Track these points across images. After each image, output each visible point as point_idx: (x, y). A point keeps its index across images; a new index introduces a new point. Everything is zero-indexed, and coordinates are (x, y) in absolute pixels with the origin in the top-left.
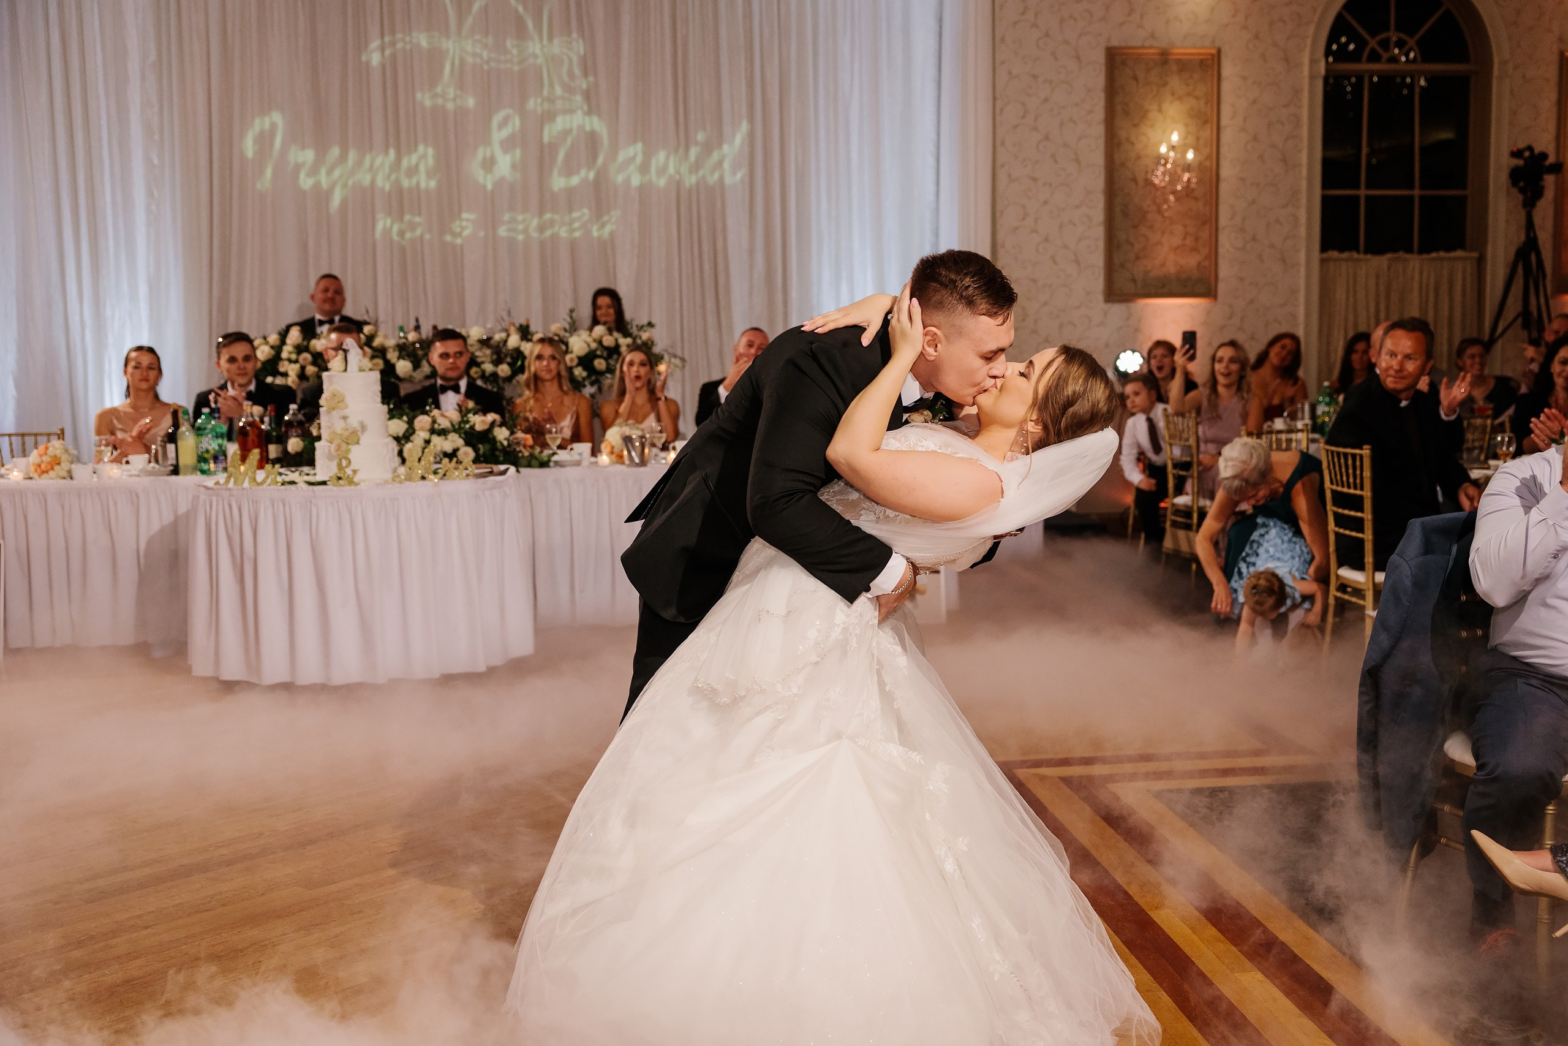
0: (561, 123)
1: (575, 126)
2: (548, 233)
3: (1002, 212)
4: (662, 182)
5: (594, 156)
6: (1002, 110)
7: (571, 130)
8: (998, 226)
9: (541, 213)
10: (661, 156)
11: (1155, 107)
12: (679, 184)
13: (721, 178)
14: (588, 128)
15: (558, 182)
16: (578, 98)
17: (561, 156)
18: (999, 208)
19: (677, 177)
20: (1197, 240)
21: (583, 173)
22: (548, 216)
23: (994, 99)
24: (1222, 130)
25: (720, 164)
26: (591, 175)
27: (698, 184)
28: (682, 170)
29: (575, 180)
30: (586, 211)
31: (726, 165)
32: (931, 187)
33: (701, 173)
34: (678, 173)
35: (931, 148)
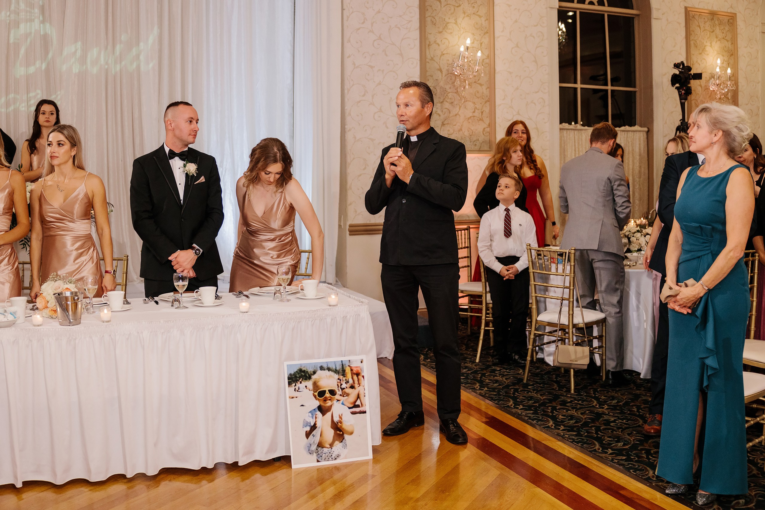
0: (23, 28)
1: (33, 31)
2: (12, 108)
3: (349, 90)
4: (95, 70)
5: (47, 52)
6: (348, 17)
7: (31, 33)
8: (346, 100)
9: (7, 94)
10: (95, 51)
11: (452, 20)
12: (107, 71)
13: (138, 67)
14: (42, 33)
15: (20, 71)
16: (36, 10)
17: (22, 51)
18: (346, 87)
19: (106, 67)
20: (482, 112)
21: (38, 64)
22: (12, 96)
23: (343, 9)
24: (495, 39)
25: (138, 56)
26: (44, 66)
27: (121, 71)
28: (110, 61)
29: (32, 70)
30: (39, 91)
31: (142, 57)
32: (289, 75)
33: (123, 63)
34: (107, 63)
35: (290, 47)
